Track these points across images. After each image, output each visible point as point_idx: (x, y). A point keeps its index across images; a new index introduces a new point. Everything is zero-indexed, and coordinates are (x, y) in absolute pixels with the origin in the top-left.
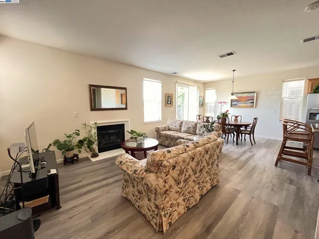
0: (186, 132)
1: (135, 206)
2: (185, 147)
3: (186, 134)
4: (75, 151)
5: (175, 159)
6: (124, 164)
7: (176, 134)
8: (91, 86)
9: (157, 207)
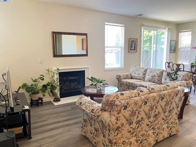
0: (150, 81)
1: (93, 142)
2: (139, 92)
3: (150, 83)
4: (40, 95)
5: (127, 101)
6: (83, 104)
7: (138, 83)
8: (53, 33)
9: (110, 142)
